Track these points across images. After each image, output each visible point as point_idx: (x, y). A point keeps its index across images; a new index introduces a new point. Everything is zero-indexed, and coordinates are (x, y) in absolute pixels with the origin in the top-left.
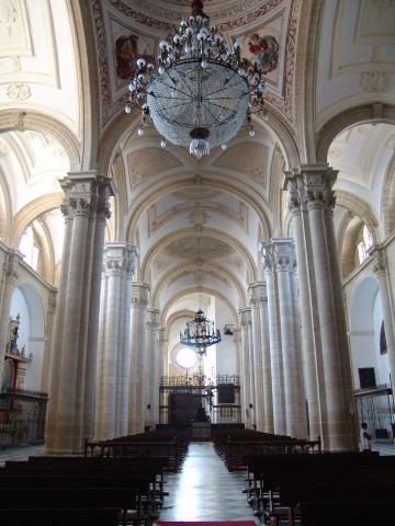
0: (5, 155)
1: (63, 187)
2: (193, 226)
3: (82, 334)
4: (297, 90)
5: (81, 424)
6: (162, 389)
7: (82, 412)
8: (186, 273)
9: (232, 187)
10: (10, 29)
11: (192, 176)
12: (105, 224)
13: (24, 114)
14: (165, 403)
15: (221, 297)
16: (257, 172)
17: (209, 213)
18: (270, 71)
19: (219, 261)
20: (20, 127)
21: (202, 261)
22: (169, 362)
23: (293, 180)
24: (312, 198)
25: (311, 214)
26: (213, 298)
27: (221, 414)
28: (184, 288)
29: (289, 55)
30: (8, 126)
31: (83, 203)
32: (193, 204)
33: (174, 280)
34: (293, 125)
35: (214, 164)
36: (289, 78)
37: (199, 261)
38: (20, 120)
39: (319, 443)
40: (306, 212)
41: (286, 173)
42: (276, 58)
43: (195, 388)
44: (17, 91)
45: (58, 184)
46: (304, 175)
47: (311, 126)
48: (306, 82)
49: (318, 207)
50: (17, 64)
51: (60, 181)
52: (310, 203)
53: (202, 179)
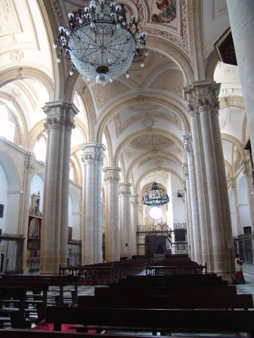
0: (19, 95)
1: (44, 112)
2: (145, 128)
3: (57, 202)
4: (190, 30)
5: (59, 256)
6: (138, 233)
7: (59, 249)
8: (150, 158)
9: (163, 101)
10: (6, 17)
11: (136, 96)
12: (71, 133)
13: (21, 69)
14: (143, 242)
15: (174, 173)
16: (178, 89)
17: (155, 119)
18: (171, 20)
19: (168, 150)
20: (20, 77)
21: (157, 150)
22: (144, 216)
23: (190, 92)
24: (201, 104)
25: (201, 114)
26: (169, 174)
27: (177, 248)
28: (149, 168)
29: (183, 7)
30: (13, 77)
31: (55, 120)
32: (144, 114)
33: (142, 163)
34: (189, 56)
35: (150, 87)
36: (184, 23)
37: (155, 150)
38: (19, 73)
39: (206, 267)
40: (198, 114)
41: (185, 89)
42: (175, 10)
43: (159, 232)
44: (15, 55)
45: (42, 110)
46: (196, 89)
47: (200, 54)
48: (195, 24)
49: (206, 110)
50: (14, 38)
51: (43, 108)
52: (200, 107)
53: (143, 98)
